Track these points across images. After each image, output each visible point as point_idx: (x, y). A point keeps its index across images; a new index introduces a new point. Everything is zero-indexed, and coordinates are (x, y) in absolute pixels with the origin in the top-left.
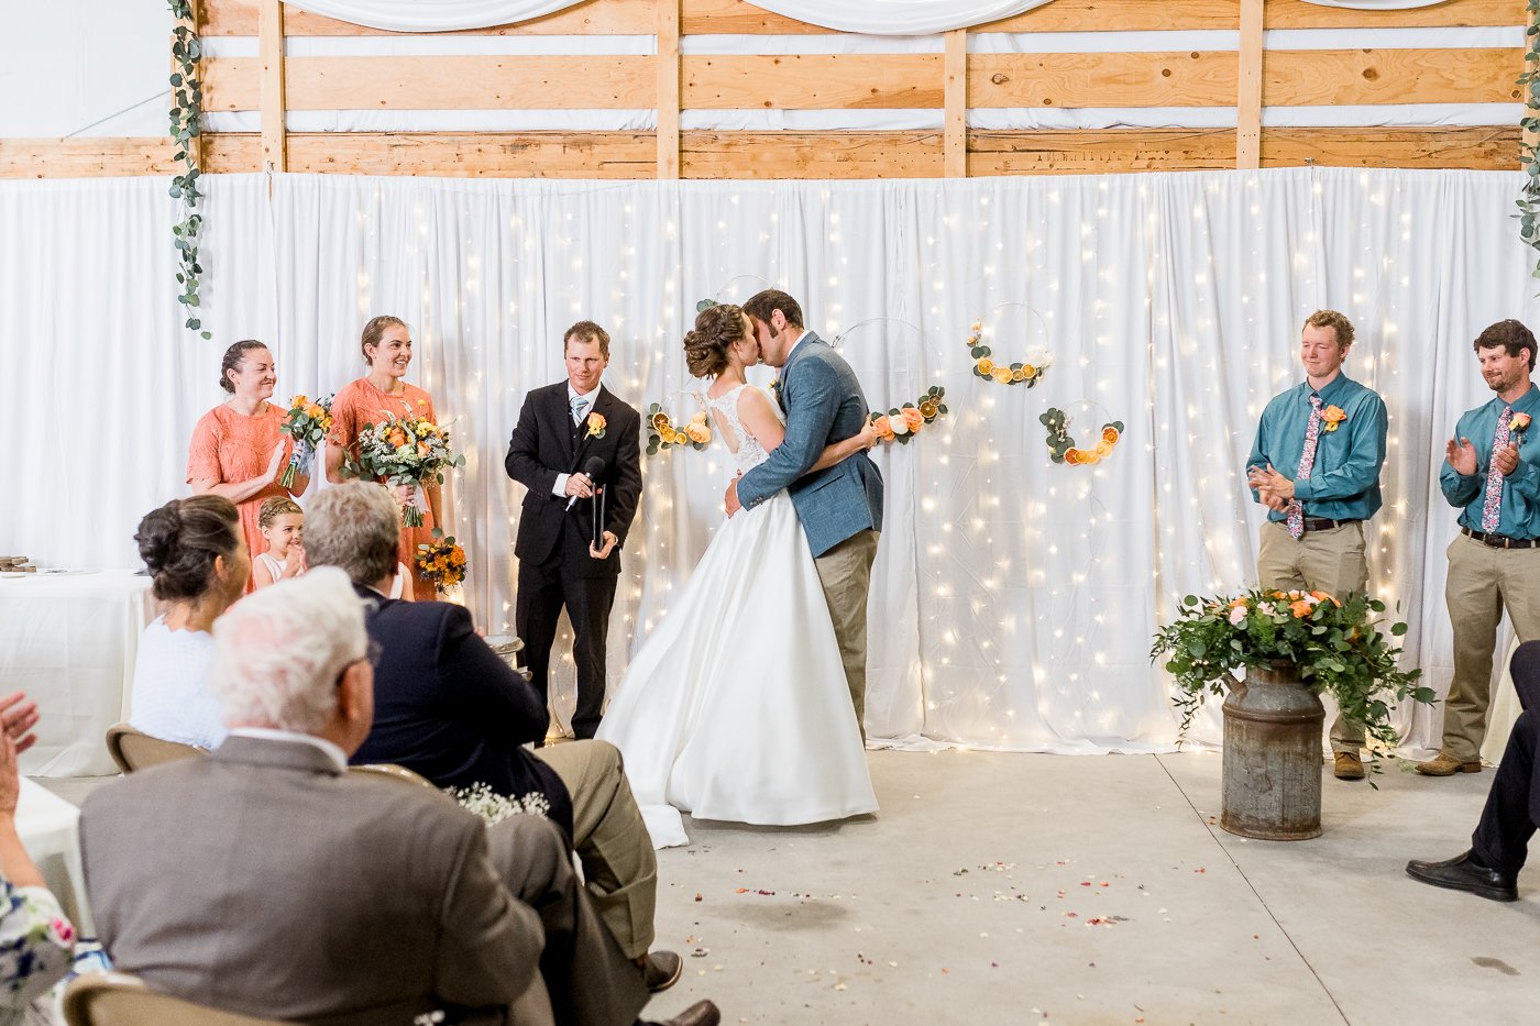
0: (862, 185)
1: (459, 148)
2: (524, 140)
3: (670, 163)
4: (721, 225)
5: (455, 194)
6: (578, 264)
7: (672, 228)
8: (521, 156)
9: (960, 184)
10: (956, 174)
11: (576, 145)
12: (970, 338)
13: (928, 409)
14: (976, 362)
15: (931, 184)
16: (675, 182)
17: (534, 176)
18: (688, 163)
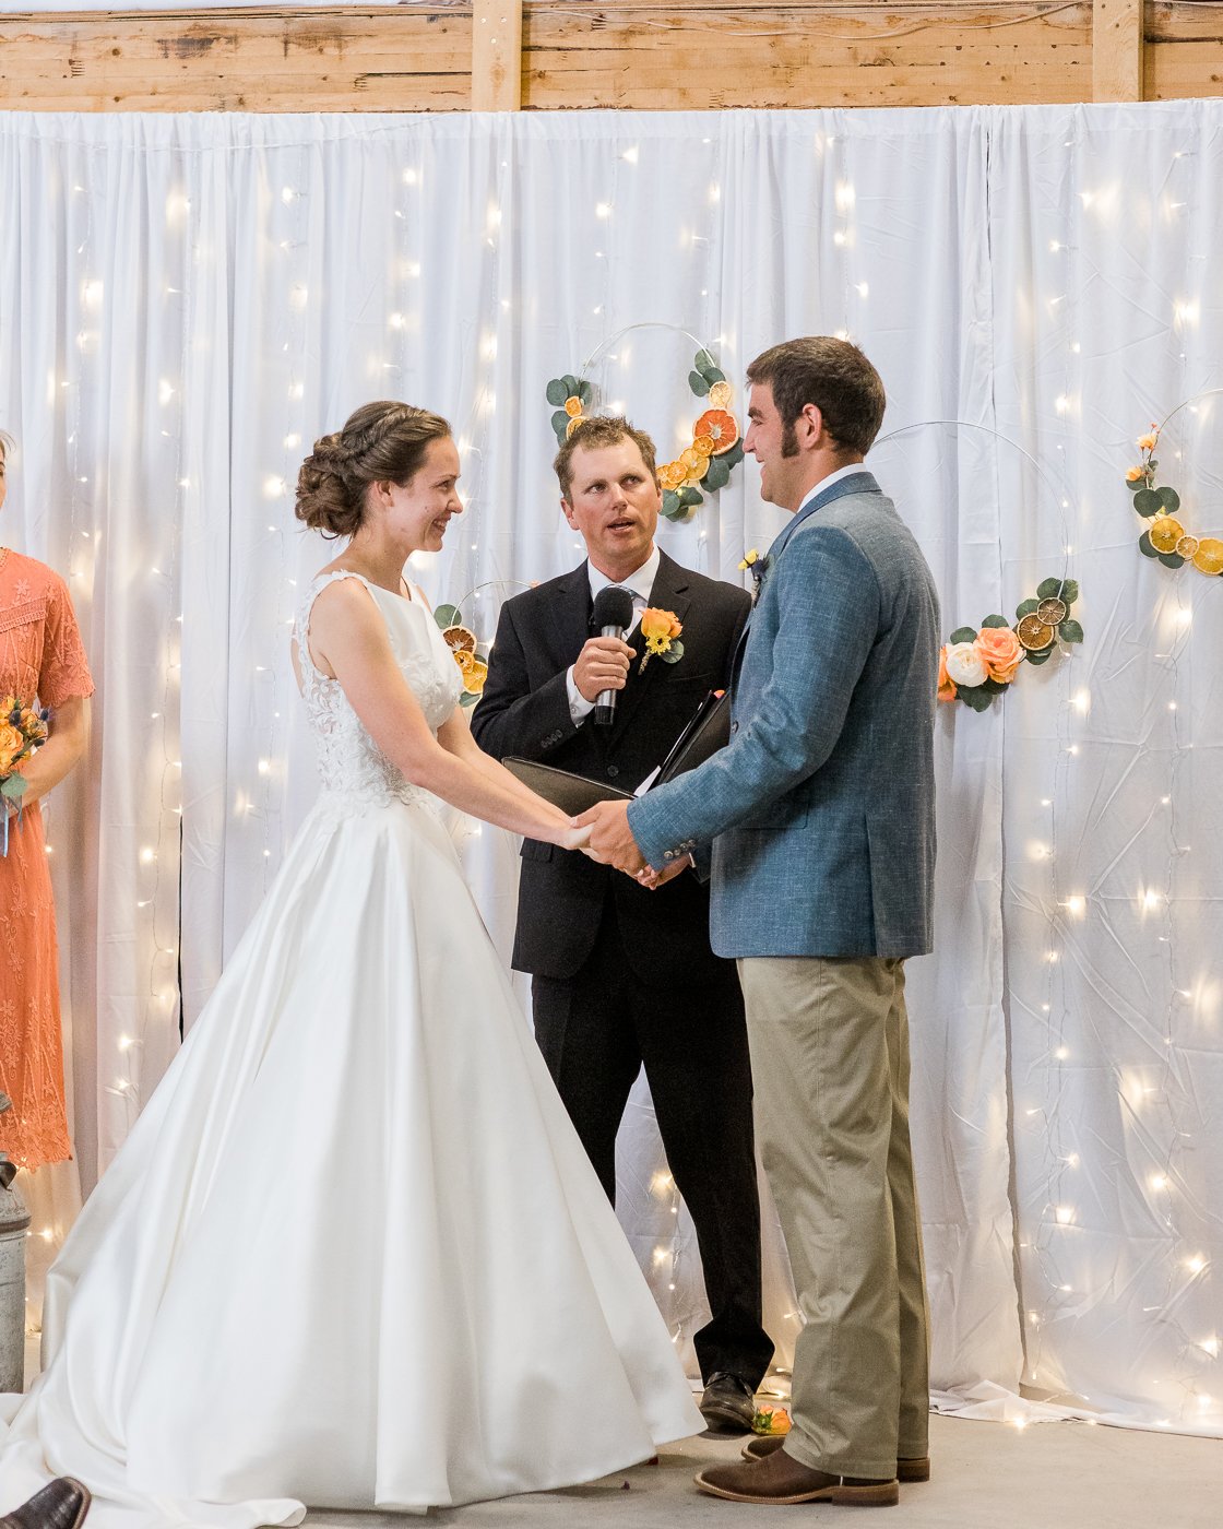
0: (908, 119)
1: (74, 47)
2: (206, 29)
3: (498, 74)
4: (603, 210)
5: (60, 147)
6: (302, 296)
7: (496, 217)
8: (199, 66)
9: (1124, 116)
10: (1117, 93)
11: (310, 39)
12: (1133, 469)
13: (1035, 630)
14: (1146, 524)
15: (1061, 115)
16: (507, 119)
17: (222, 107)
18: (541, 75)
